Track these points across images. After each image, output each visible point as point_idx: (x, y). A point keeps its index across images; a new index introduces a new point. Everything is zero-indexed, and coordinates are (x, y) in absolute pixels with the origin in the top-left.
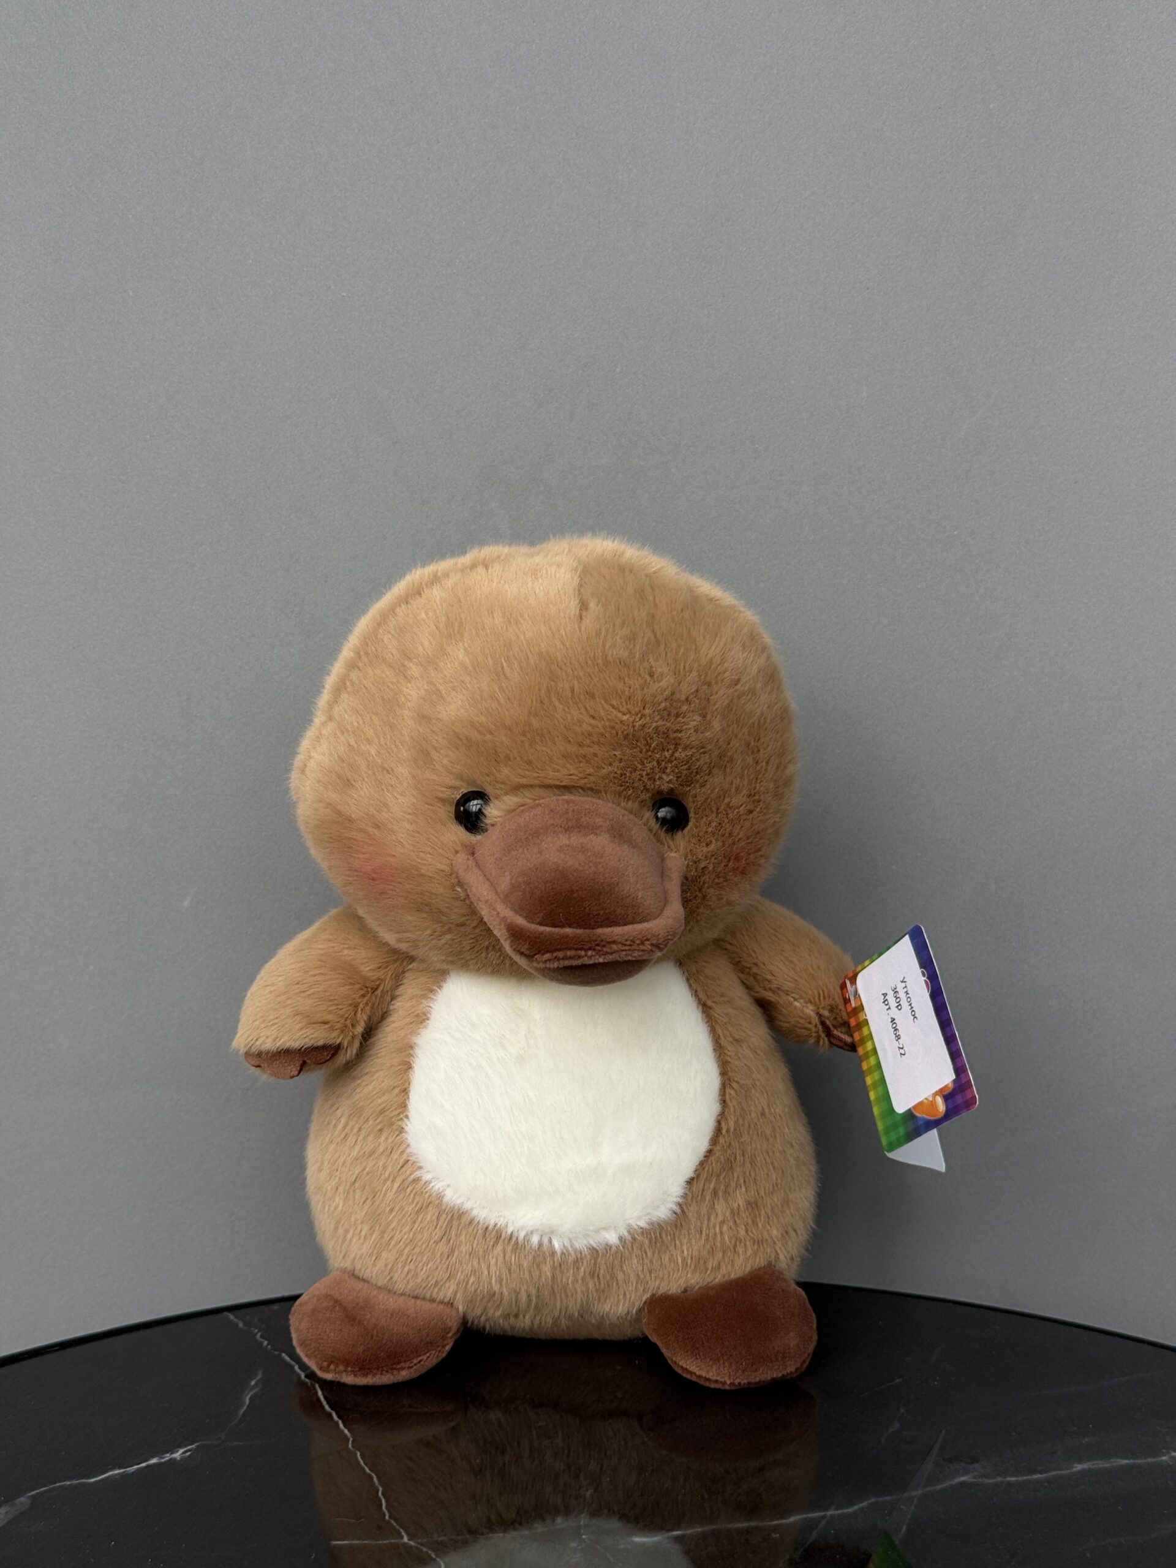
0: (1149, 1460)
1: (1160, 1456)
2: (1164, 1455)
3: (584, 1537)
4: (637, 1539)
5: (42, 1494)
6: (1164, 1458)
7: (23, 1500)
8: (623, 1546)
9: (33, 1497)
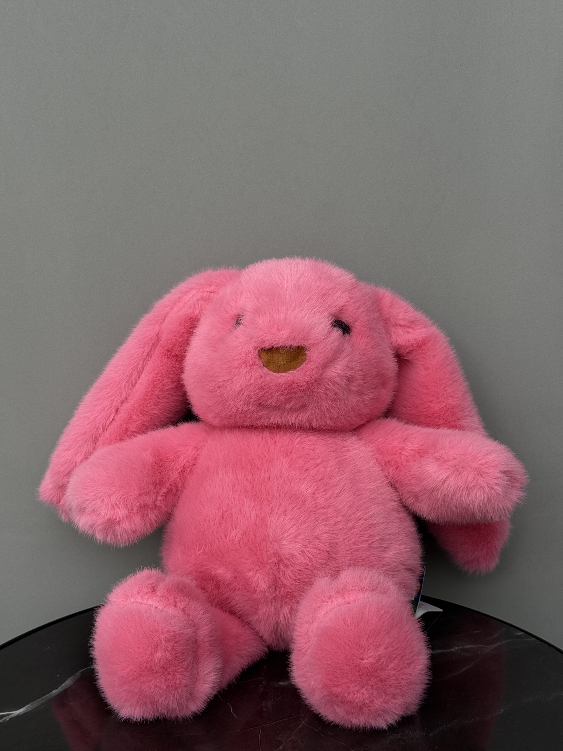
0: (448, 650)
1: (451, 649)
2: (453, 648)
3: (264, 683)
4: (281, 683)
5: (84, 671)
6: (453, 650)
7: (78, 674)
8: (276, 686)
9: (82, 672)
